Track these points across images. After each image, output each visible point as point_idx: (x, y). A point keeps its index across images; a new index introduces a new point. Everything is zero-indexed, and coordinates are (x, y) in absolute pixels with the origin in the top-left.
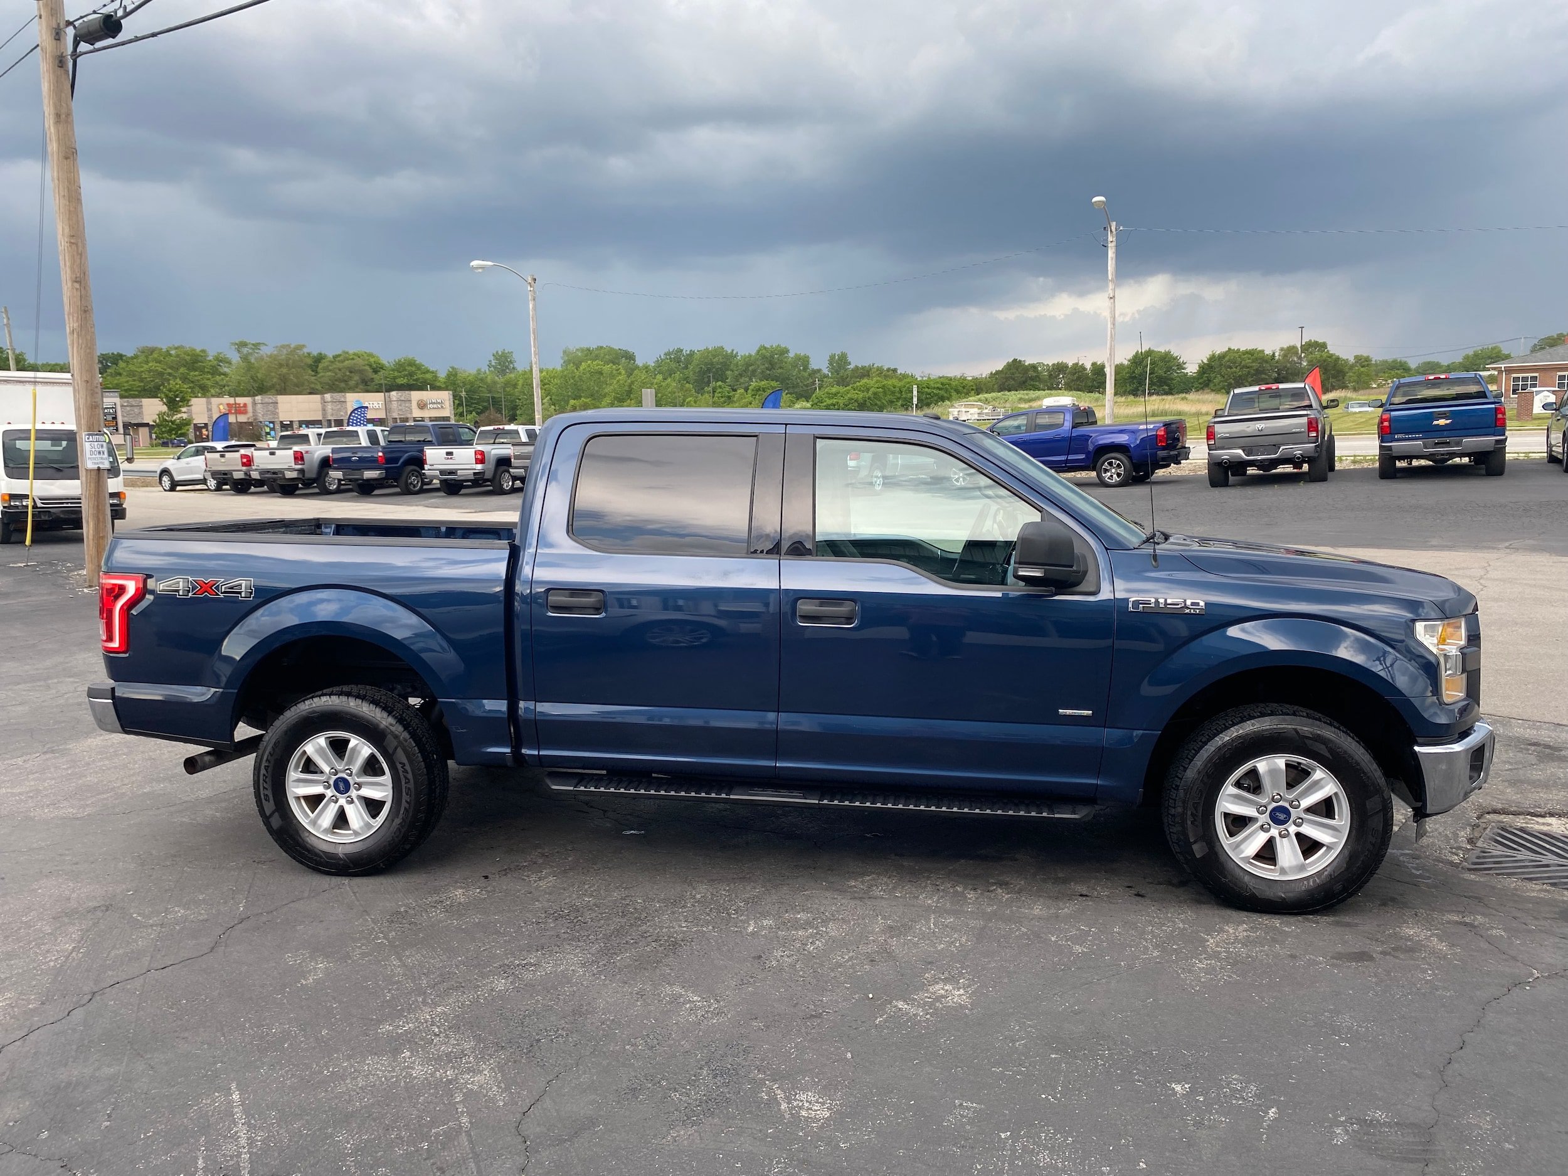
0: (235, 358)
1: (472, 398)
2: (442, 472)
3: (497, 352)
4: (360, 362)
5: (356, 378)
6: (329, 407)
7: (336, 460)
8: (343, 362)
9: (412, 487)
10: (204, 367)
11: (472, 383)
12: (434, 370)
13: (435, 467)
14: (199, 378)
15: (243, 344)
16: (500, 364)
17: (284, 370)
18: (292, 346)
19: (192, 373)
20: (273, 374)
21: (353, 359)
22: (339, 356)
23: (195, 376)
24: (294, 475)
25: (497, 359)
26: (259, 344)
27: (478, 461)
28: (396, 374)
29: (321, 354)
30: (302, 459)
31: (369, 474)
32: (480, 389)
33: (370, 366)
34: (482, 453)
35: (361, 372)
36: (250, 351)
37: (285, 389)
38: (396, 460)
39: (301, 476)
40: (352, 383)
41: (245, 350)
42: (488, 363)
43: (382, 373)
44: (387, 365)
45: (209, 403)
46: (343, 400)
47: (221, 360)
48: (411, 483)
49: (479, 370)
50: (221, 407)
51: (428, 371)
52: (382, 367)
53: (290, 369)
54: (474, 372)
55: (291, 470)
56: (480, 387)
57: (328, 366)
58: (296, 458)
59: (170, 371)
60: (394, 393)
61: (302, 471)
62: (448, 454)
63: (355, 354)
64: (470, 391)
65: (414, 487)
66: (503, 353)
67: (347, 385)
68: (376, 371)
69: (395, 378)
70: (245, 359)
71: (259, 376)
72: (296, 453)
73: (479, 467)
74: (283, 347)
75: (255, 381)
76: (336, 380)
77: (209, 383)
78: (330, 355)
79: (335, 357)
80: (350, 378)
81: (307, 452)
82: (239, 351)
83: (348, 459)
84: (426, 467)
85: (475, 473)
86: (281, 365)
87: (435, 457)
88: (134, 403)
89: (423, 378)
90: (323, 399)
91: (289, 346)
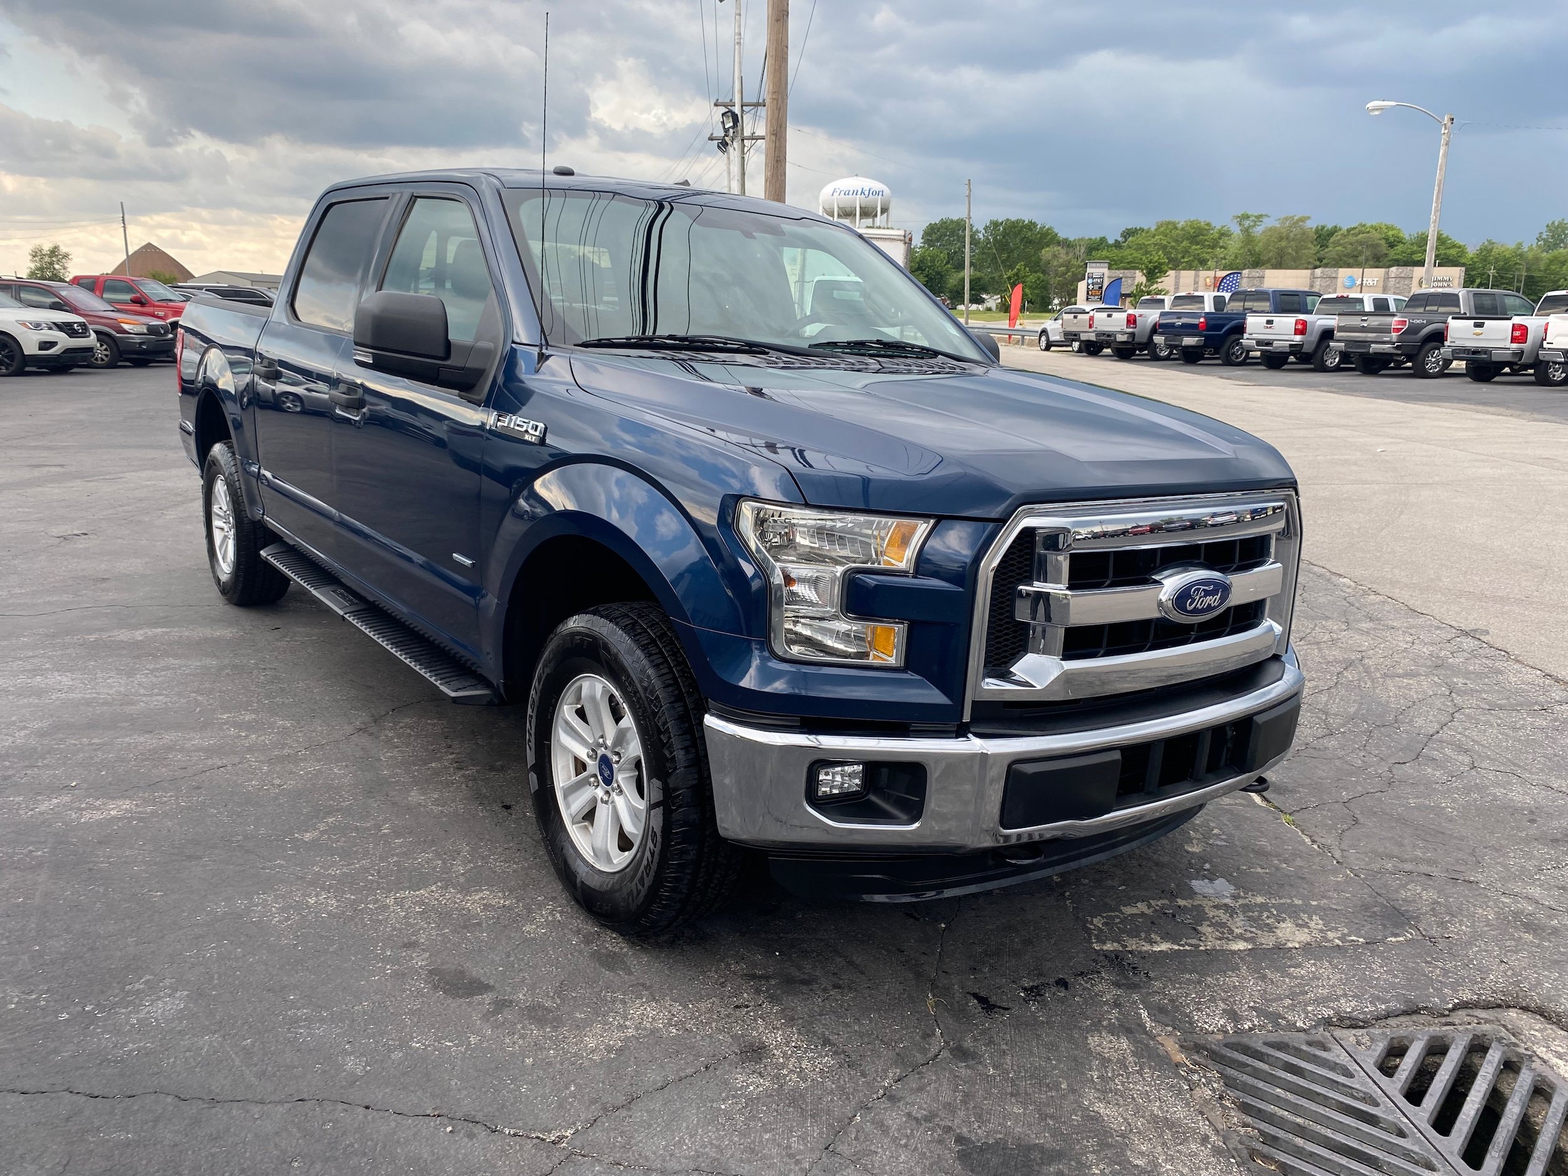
0: (1236, 230)
1: (1502, 278)
2: (1259, 343)
3: (1553, 223)
4: (1376, 235)
5: (1368, 253)
6: (1318, 282)
7: (1162, 326)
8: (1356, 235)
9: (1233, 358)
10: (1205, 240)
11: (1507, 260)
12: (1462, 244)
13: (1254, 336)
14: (1199, 252)
15: (1247, 217)
16: (1553, 237)
17: (1284, 243)
18: (1296, 218)
19: (1194, 247)
20: (1271, 248)
21: (1369, 232)
22: (1355, 228)
23: (1196, 250)
24: (1124, 338)
25: (1550, 231)
26: (1261, 216)
27: (1297, 332)
28: (1415, 248)
29: (1336, 227)
30: (1135, 322)
31: (1189, 341)
32: (1517, 266)
33: (1387, 239)
34: (1304, 323)
35: (1375, 246)
36: (1252, 224)
37: (1279, 264)
38: (1219, 327)
39: (1130, 340)
40: (1362, 258)
41: (1247, 223)
42: (1538, 236)
43: (1400, 247)
44: (1407, 237)
45: (1197, 276)
46: (1334, 275)
47: (1223, 234)
48: (1233, 354)
49: (1520, 245)
50: (1208, 280)
51: (1454, 246)
52: (1400, 241)
53: (1289, 242)
54: (1512, 246)
55: (1123, 333)
56: (1516, 264)
57: (1339, 240)
58: (1128, 321)
59: (1173, 244)
60: (1394, 269)
61: (1133, 335)
62: (1270, 322)
63: (1372, 227)
64: (1502, 269)
65: (1237, 357)
66: (1560, 223)
67: (1356, 261)
68: (1392, 245)
69: (1413, 253)
70: (1246, 231)
71: (1257, 249)
72: (1129, 316)
73: (1298, 338)
74: (1286, 219)
75: (1251, 254)
76: (1345, 256)
77: (1207, 256)
78: (1345, 229)
79: (1349, 231)
80: (1361, 253)
81: (1141, 316)
82: (1240, 224)
83: (1172, 325)
84: (1246, 336)
85: (1291, 346)
86: (1281, 239)
87: (1255, 325)
88: (1128, 275)
89: (1445, 254)
90: (1313, 274)
91: (1292, 217)
